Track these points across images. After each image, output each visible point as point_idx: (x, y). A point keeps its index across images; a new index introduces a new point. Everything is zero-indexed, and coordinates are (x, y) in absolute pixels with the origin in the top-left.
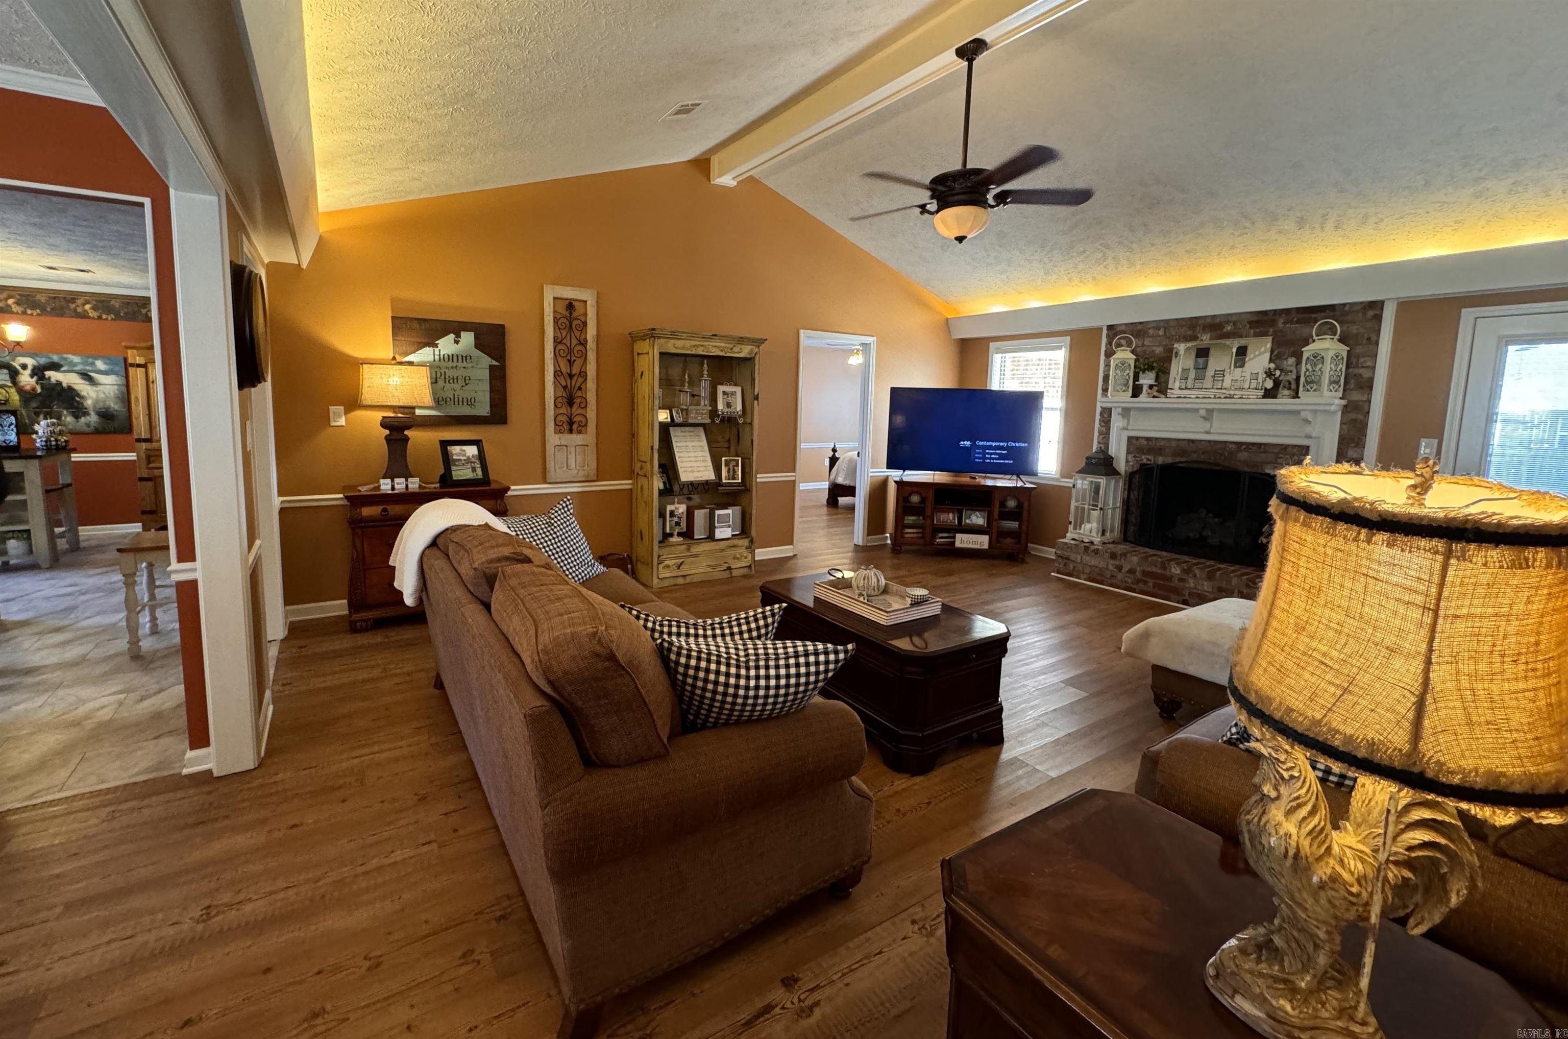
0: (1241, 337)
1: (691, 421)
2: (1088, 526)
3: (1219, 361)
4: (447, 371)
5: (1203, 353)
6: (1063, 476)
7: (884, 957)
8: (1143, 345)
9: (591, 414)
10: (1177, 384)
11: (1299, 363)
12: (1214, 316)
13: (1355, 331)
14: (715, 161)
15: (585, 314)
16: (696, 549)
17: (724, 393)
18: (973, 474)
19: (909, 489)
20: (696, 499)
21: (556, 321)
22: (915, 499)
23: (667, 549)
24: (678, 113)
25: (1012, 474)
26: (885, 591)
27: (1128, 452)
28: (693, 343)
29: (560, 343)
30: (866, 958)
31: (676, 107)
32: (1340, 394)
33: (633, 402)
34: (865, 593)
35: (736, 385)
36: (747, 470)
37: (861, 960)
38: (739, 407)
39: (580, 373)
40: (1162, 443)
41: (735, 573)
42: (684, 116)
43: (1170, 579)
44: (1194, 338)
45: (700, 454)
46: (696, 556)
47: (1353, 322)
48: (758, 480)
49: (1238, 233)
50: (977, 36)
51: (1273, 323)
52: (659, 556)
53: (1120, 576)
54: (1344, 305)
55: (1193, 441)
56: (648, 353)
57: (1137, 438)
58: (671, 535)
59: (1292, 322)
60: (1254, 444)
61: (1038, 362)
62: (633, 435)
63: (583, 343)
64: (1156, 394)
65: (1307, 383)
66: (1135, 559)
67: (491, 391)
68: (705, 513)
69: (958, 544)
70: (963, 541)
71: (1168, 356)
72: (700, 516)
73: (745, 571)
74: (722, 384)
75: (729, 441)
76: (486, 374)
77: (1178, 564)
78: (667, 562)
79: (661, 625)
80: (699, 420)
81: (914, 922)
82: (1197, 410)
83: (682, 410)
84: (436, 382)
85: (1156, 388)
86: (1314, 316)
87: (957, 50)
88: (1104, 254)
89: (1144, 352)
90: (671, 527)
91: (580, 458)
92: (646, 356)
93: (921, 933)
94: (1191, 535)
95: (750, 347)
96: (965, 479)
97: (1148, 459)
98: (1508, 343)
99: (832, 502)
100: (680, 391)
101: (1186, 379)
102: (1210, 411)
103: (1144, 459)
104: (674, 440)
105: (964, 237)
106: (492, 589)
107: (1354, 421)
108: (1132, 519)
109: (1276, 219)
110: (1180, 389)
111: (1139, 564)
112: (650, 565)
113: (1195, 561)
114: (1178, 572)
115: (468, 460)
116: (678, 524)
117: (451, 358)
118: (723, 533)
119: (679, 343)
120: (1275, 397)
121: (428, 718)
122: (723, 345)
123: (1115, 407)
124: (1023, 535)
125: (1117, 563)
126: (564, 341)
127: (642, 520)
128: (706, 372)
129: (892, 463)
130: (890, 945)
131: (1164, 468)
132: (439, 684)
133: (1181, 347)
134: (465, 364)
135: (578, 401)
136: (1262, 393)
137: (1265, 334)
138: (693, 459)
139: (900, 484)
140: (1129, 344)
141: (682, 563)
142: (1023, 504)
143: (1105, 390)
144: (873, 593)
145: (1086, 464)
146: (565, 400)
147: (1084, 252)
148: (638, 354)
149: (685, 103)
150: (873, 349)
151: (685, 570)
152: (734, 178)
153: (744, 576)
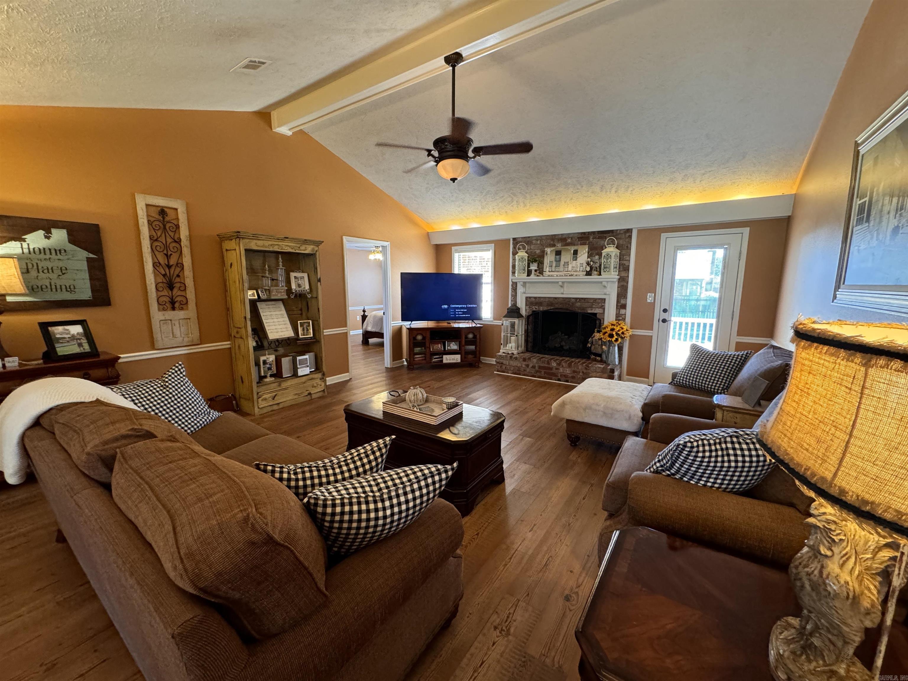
0: (575, 245)
1: (273, 298)
2: (510, 345)
3: (566, 257)
4: (39, 262)
5: (558, 253)
6: (495, 319)
7: (485, 665)
8: (531, 249)
9: (191, 294)
10: (548, 269)
11: (600, 258)
12: (562, 234)
13: (622, 243)
14: (275, 115)
15: (177, 219)
16: (284, 385)
17: (295, 277)
18: (449, 322)
19: (415, 332)
20: (281, 350)
21: (150, 223)
22: (419, 337)
23: (264, 387)
24: (247, 67)
25: (469, 320)
26: (427, 401)
27: (526, 305)
28: (270, 243)
29: (156, 240)
30: (475, 672)
31: (246, 62)
32: (617, 273)
33: (225, 285)
34: (416, 404)
35: (303, 272)
36: (316, 328)
37: (472, 675)
38: (307, 287)
39: (177, 264)
40: (542, 299)
41: (314, 396)
42: (252, 71)
43: (551, 369)
44: (554, 245)
45: (282, 320)
46: (285, 389)
47: (620, 239)
48: (325, 334)
49: (574, 192)
50: (458, 50)
51: (588, 238)
52: (258, 393)
53: (528, 370)
54: (617, 230)
55: (556, 298)
56: (235, 250)
57: (530, 298)
58: (265, 377)
59: (596, 238)
60: (582, 299)
61: (474, 258)
62: (228, 310)
63: (178, 241)
64: (538, 274)
65: (605, 268)
66: (535, 360)
67: (91, 279)
68: (289, 361)
69: (445, 361)
70: (447, 359)
71: (543, 255)
72: (286, 362)
73: (320, 394)
74: (293, 271)
75: (301, 310)
76: (84, 266)
77: (555, 361)
78: (264, 396)
79: (296, 474)
80: (279, 296)
81: (496, 628)
82: (558, 282)
83: (265, 290)
84: (28, 271)
85: (538, 271)
86: (605, 235)
87: (445, 58)
88: (513, 198)
89: (531, 252)
90: (264, 372)
91: (183, 329)
92: (233, 251)
93: (502, 635)
94: (557, 345)
95: (312, 246)
96: (444, 324)
97: (536, 308)
98: (678, 249)
99: (365, 342)
100: (263, 277)
101: (552, 266)
102: (563, 283)
103: (534, 308)
104: (261, 311)
105: (456, 179)
106: (111, 470)
107: (623, 286)
108: (530, 339)
109: (592, 186)
110: (549, 272)
111: (536, 363)
112: (250, 399)
113: (561, 359)
114: (555, 365)
115: (73, 338)
116: (269, 369)
117: (41, 251)
118: (303, 371)
119: (260, 243)
120: (591, 275)
121: (52, 575)
122: (292, 244)
123: (519, 282)
124: (478, 353)
125: (527, 363)
126: (159, 239)
127: (241, 369)
128: (281, 264)
129: (405, 318)
130: (486, 654)
131: (544, 312)
132: (61, 538)
133: (548, 250)
134: (59, 256)
135: (178, 285)
136: (585, 273)
137: (584, 244)
138: (277, 323)
139: (410, 330)
140: (524, 248)
141: (276, 395)
142: (476, 336)
143: (514, 273)
144: (420, 404)
145: (508, 312)
146: (165, 285)
147: (502, 197)
148: (227, 250)
149: (253, 59)
150: (389, 249)
151: (278, 400)
152: (290, 130)
153: (320, 398)
